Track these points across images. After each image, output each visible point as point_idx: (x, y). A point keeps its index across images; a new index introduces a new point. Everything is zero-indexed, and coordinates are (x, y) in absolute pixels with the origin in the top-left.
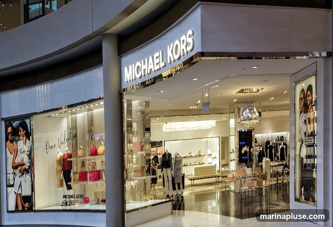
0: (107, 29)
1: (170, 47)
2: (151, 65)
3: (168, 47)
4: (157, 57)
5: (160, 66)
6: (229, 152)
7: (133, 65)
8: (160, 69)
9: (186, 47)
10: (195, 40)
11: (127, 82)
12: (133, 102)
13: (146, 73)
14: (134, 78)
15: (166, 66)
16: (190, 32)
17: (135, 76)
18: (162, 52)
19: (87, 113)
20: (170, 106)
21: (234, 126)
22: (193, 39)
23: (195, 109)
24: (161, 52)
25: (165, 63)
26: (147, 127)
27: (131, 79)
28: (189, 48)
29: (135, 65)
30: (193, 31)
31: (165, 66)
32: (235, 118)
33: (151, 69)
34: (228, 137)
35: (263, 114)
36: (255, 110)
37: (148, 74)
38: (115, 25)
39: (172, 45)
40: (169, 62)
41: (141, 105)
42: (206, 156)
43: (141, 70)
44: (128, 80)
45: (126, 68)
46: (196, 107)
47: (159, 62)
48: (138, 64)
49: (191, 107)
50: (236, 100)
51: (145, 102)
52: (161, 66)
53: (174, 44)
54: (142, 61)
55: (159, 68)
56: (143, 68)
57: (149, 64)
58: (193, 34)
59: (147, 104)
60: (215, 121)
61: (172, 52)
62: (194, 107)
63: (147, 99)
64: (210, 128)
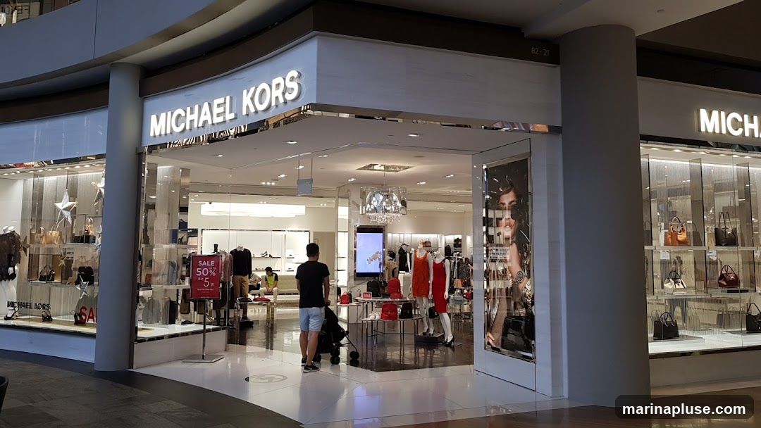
0: (124, 57)
1: (248, 92)
2: (205, 114)
3: (245, 92)
4: (219, 105)
5: (224, 118)
6: (336, 256)
7: (169, 113)
8: (224, 122)
9: (284, 94)
10: (303, 86)
11: (155, 136)
12: (158, 168)
13: (195, 126)
14: (168, 132)
15: (239, 119)
16: (294, 73)
17: (171, 129)
18: (231, 98)
19: (66, 176)
20: (230, 178)
21: (347, 218)
22: (299, 84)
23: (271, 186)
24: (228, 98)
25: (236, 115)
26: (183, 205)
27: (163, 133)
28: (289, 97)
29: (172, 114)
30: (299, 72)
31: (235, 118)
32: (349, 207)
33: (205, 122)
34: (334, 233)
35: (409, 204)
36: (395, 198)
37: (198, 127)
38: (138, 52)
39: (252, 89)
40: (244, 113)
41: (174, 171)
42: (283, 259)
43: (185, 122)
44: (157, 134)
45: (154, 117)
46: (273, 184)
47: (225, 112)
48: (180, 111)
49: (264, 183)
50: (353, 179)
51: (182, 169)
52: (227, 118)
53: (256, 88)
54: (188, 109)
55: (222, 120)
56: (189, 117)
57: (203, 113)
58: (300, 76)
59: (186, 172)
60: (304, 207)
61: (252, 99)
62: (268, 184)
63: (186, 164)
64: (294, 216)
